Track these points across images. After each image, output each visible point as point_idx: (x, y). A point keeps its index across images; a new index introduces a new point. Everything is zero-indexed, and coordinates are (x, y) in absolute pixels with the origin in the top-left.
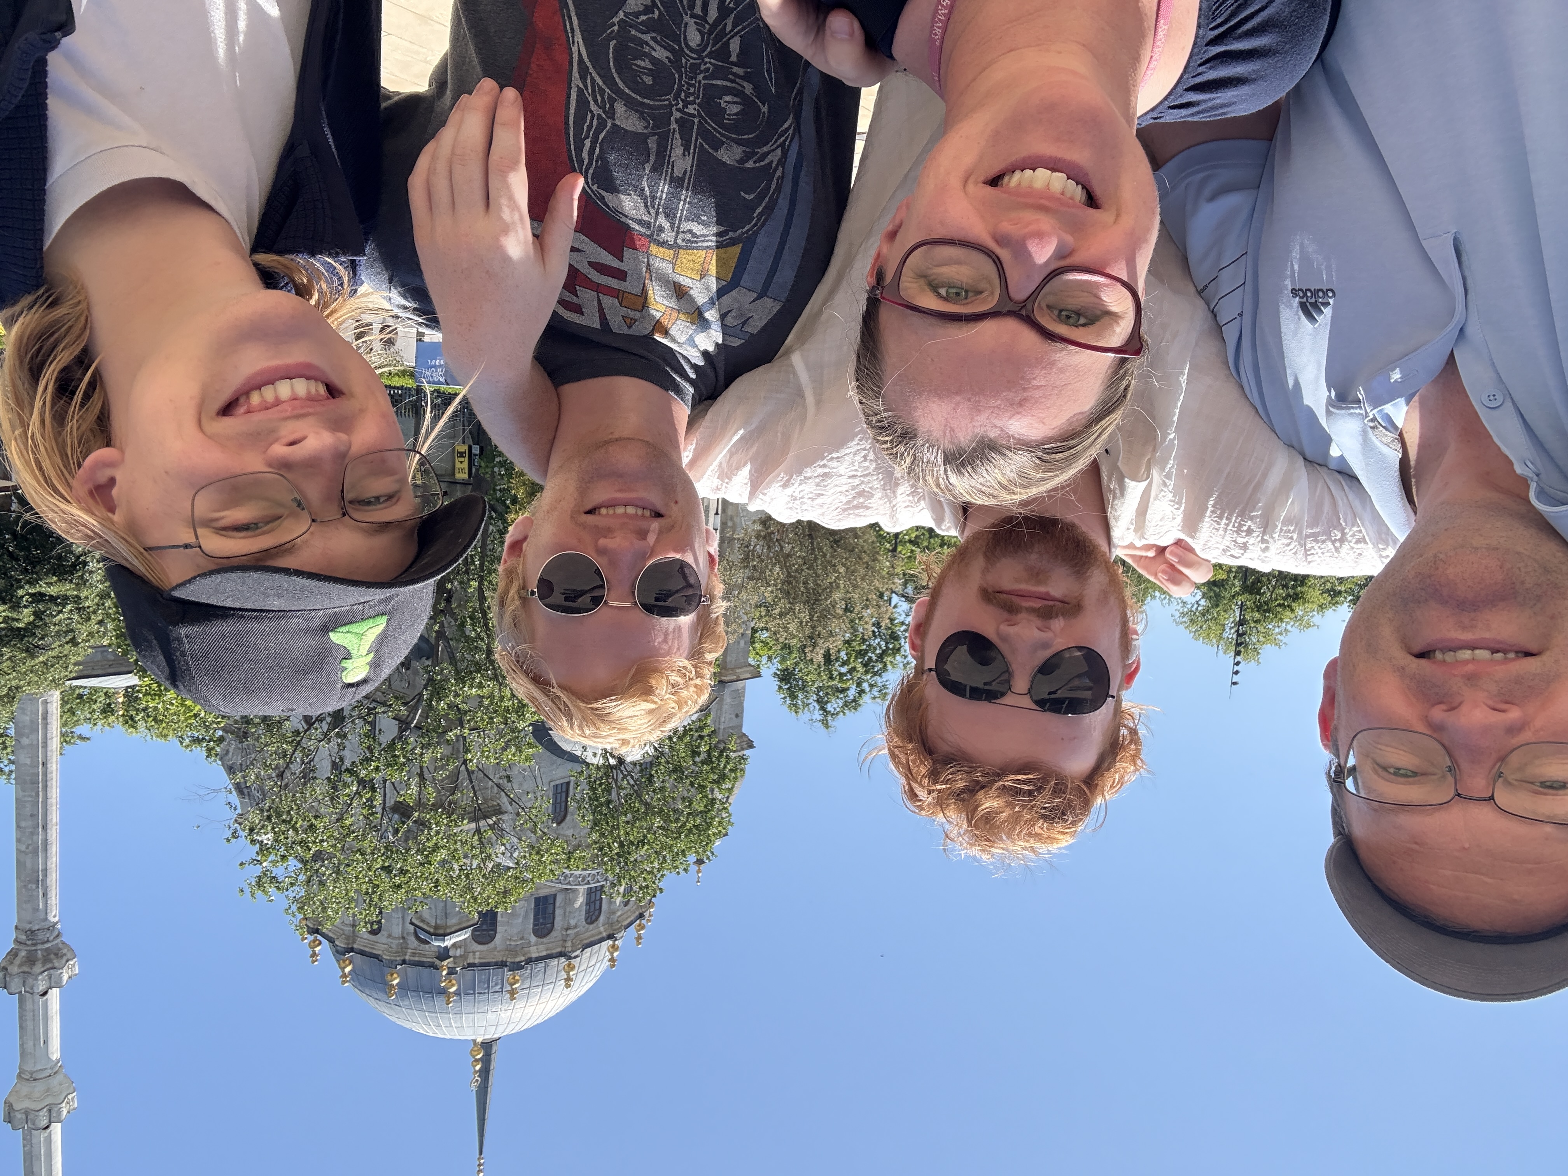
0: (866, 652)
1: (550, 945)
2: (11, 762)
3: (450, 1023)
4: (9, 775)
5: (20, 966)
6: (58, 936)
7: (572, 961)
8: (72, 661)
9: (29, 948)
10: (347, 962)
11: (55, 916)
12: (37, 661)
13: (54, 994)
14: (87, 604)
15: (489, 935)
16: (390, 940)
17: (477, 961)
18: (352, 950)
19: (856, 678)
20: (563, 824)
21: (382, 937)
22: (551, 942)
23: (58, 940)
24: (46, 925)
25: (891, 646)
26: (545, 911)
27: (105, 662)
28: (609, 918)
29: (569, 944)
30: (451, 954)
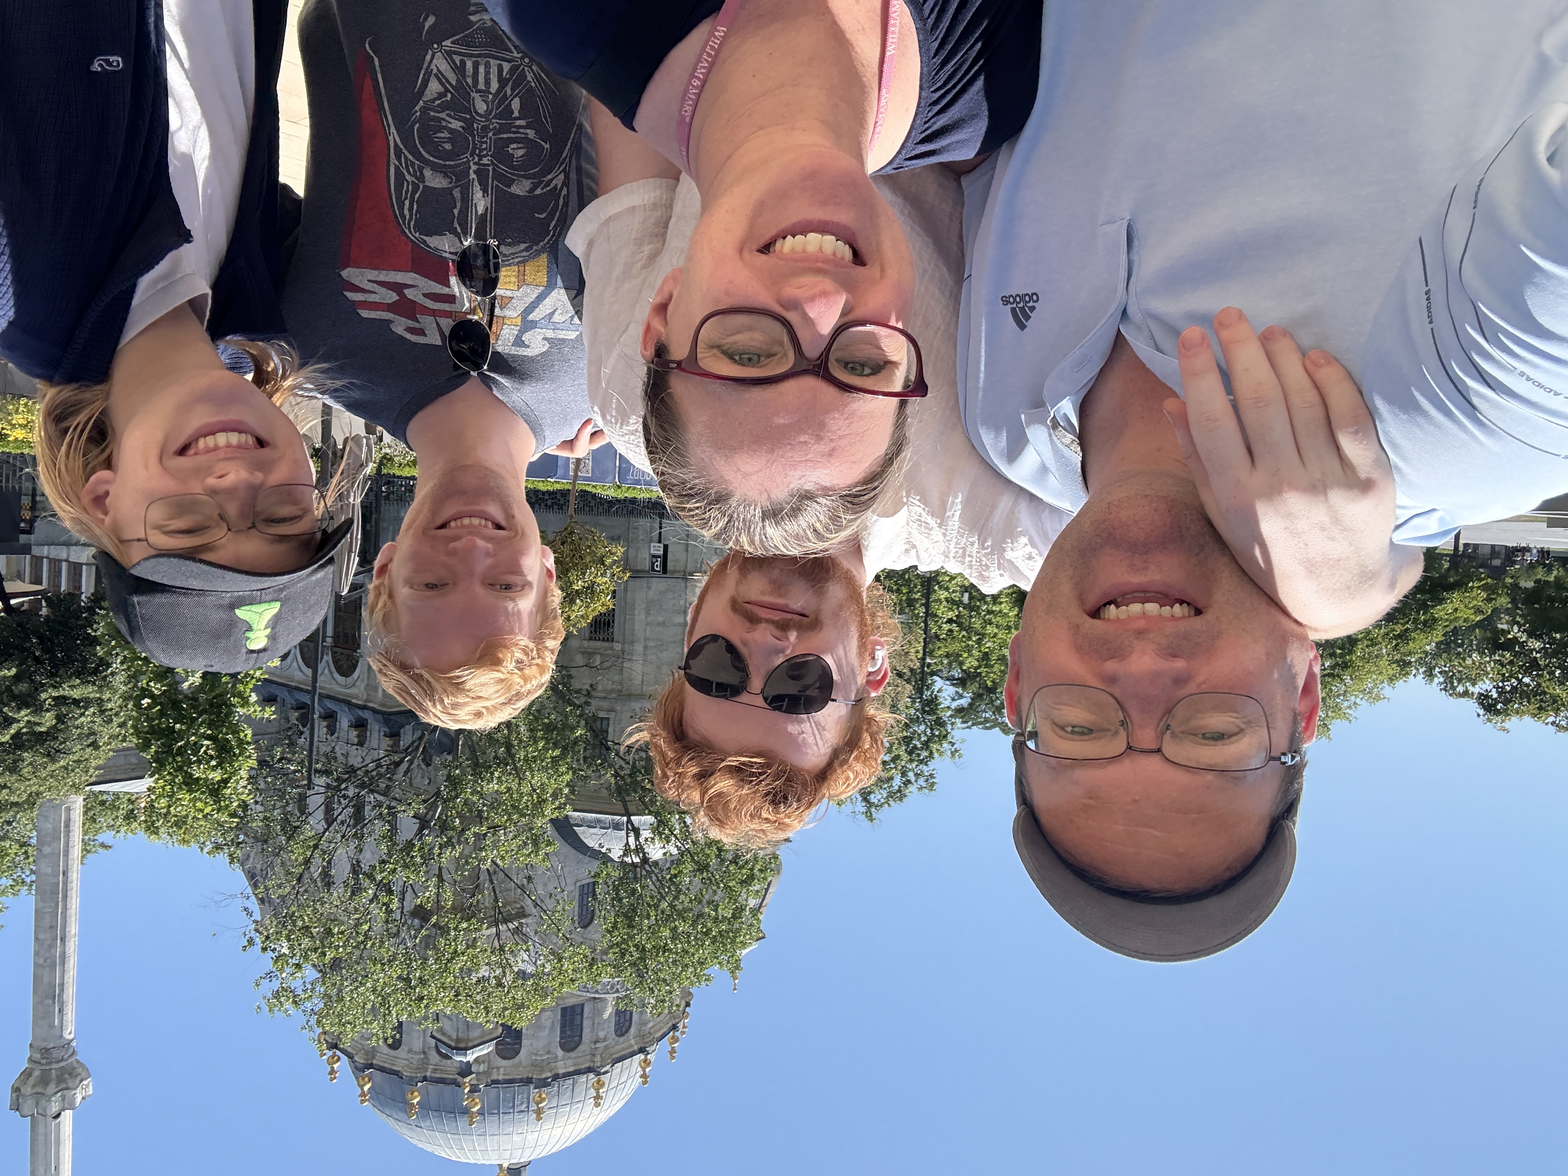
0: (911, 739)
1: (579, 1060)
2: (32, 872)
3: (474, 1146)
4: (31, 886)
5: (34, 1086)
6: (73, 1054)
7: (602, 1077)
8: (93, 765)
9: (43, 1067)
10: (367, 1079)
11: (70, 1033)
12: (58, 765)
13: (67, 1116)
14: (110, 707)
15: (514, 1050)
16: (410, 1055)
17: (501, 1078)
18: (371, 1066)
19: (900, 768)
20: (590, 928)
21: (402, 1052)
22: (580, 1057)
23: (73, 1059)
24: (62, 1042)
25: (937, 733)
26: (572, 1021)
27: (129, 766)
28: (640, 1031)
29: (598, 1058)
30: (473, 1069)
